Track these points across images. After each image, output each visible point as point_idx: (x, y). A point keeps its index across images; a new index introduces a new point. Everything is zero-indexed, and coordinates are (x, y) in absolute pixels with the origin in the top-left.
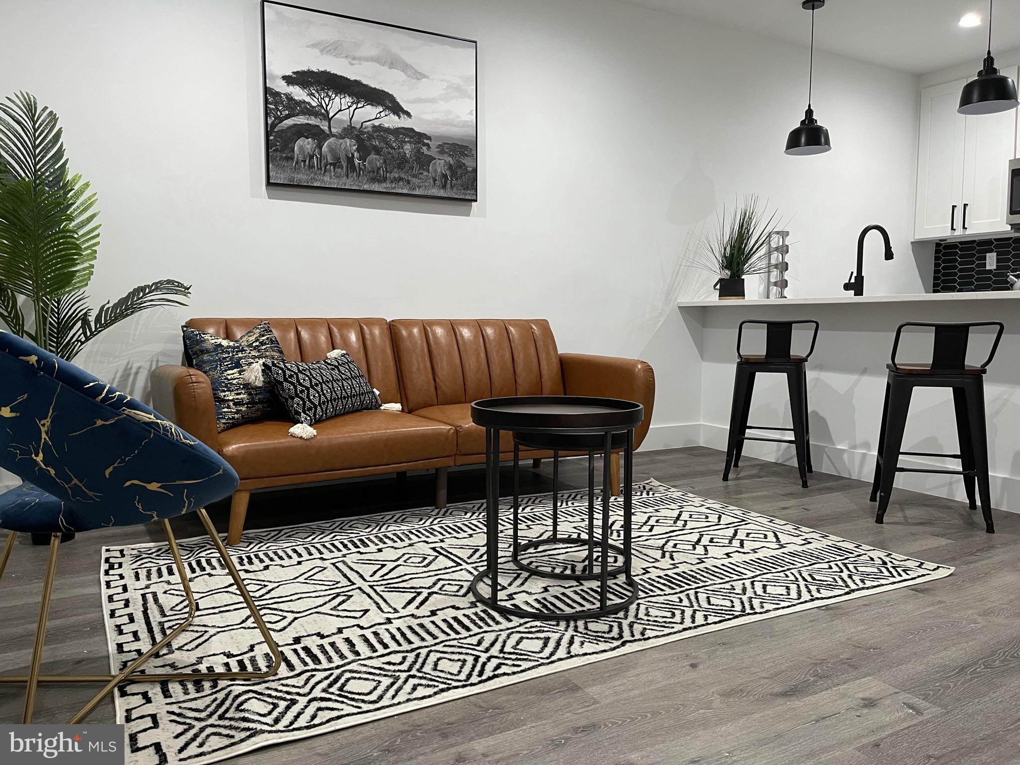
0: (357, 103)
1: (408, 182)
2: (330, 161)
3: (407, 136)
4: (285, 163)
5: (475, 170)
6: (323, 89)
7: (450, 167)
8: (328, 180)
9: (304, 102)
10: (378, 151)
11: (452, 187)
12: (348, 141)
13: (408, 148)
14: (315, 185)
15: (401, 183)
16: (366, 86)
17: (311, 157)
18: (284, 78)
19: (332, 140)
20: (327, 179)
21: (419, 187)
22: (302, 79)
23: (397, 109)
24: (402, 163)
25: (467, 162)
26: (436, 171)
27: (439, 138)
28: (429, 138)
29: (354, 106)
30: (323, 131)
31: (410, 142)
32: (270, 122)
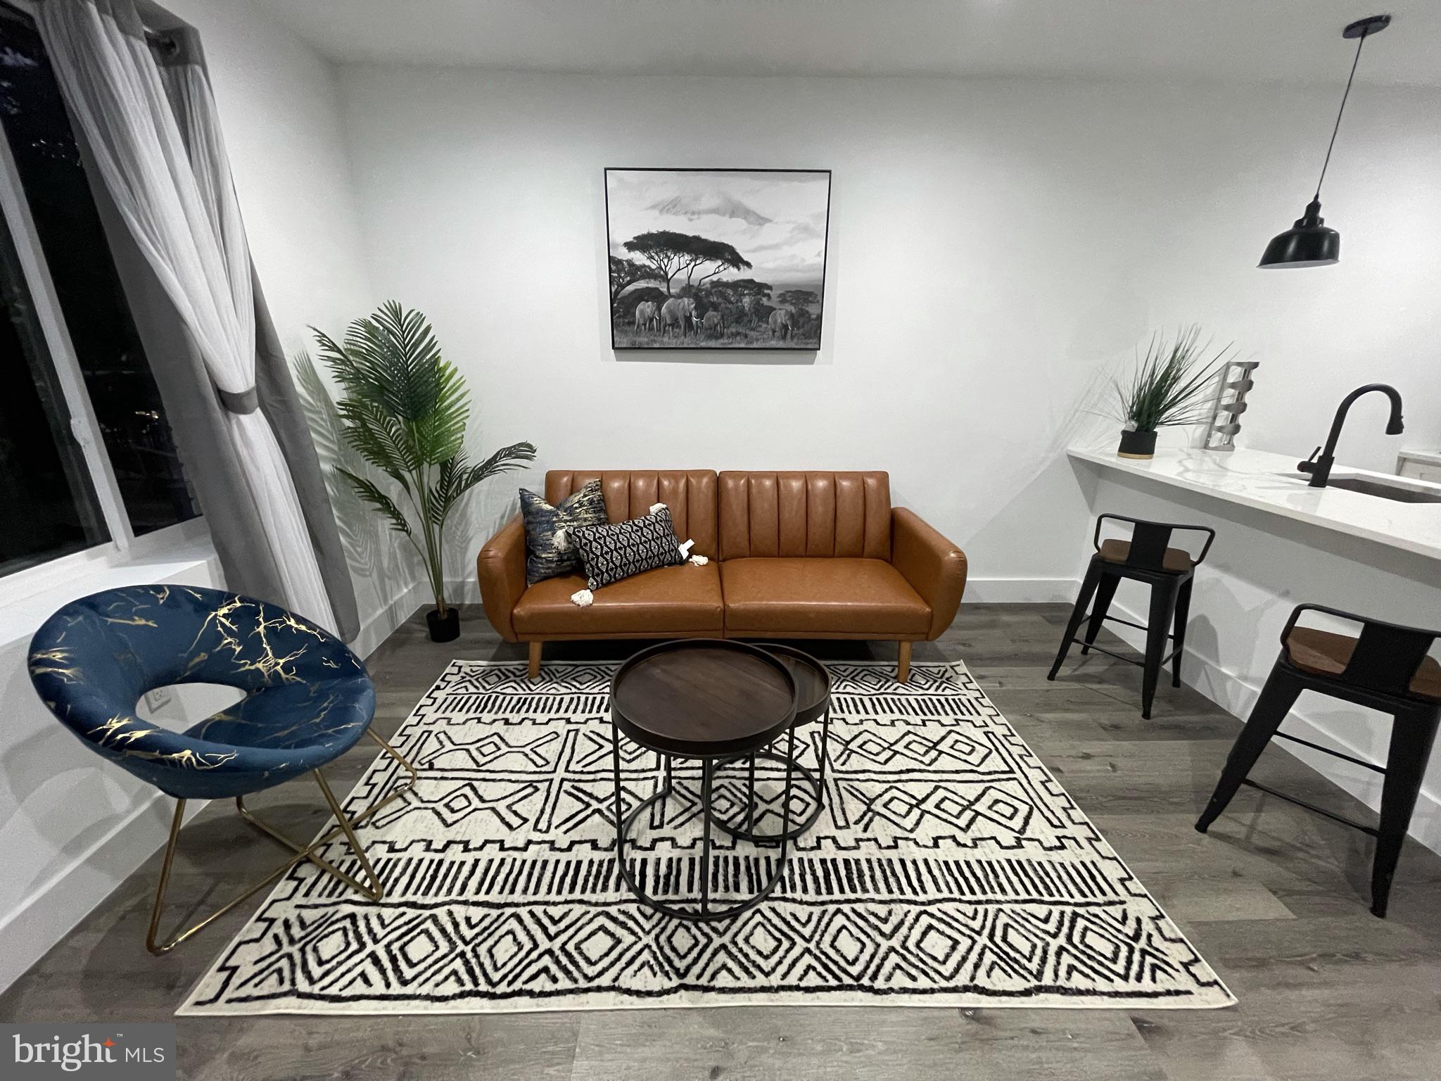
0: (696, 260)
1: (746, 336)
2: (669, 322)
3: (746, 288)
4: (627, 328)
5: (820, 317)
6: (661, 251)
7: (792, 316)
8: (667, 341)
9: (644, 266)
10: (715, 307)
11: (792, 337)
12: (686, 300)
13: (746, 300)
14: (655, 346)
15: (738, 338)
16: (705, 241)
17: (651, 320)
18: (626, 244)
19: (671, 300)
20: (666, 339)
21: (757, 340)
22: (642, 243)
23: (735, 260)
24: (740, 317)
25: (812, 309)
26: (775, 322)
27: (781, 286)
28: (770, 288)
29: (693, 263)
30: (662, 293)
31: (749, 294)
32: (613, 290)
